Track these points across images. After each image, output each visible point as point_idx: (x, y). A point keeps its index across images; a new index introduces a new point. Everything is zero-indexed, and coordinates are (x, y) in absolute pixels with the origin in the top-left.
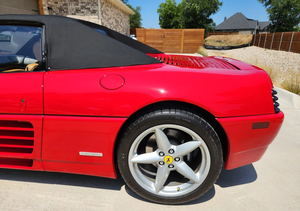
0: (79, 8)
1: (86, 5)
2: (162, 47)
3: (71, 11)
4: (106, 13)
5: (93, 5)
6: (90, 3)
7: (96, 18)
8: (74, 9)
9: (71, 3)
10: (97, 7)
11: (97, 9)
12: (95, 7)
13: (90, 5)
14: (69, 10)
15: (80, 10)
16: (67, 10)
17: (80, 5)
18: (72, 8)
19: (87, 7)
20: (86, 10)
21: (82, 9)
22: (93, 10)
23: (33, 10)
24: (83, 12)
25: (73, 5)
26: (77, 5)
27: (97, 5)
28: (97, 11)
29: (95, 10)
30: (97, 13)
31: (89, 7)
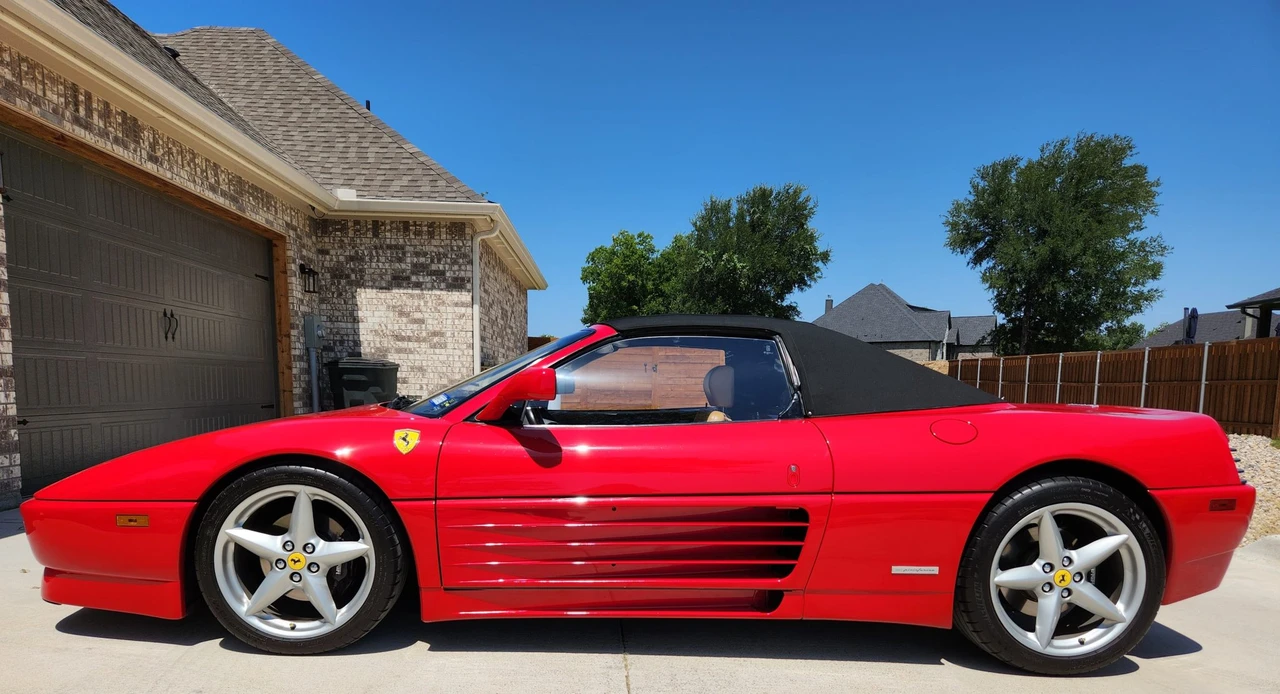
23: (257, 276)
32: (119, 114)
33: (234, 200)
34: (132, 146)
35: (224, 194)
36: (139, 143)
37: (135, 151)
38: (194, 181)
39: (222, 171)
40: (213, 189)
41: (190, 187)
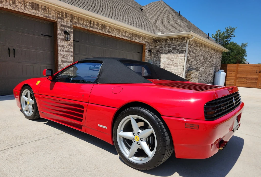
0: (171, 49)
1: (177, 47)
2: (257, 82)
3: (164, 52)
4: (194, 52)
5: (182, 47)
6: (180, 45)
7: (182, 56)
8: (167, 51)
9: (166, 46)
10: (185, 48)
11: (185, 49)
12: (183, 48)
13: (180, 47)
14: (163, 52)
15: (171, 51)
16: (162, 51)
17: (172, 47)
18: (165, 50)
19: (177, 48)
20: (175, 51)
21: (172, 50)
22: (181, 51)
23: (138, 52)
24: (173, 53)
25: (167, 47)
26: (170, 47)
27: (186, 46)
28: (184, 51)
29: (183, 51)
30: (184, 52)
31: (179, 48)
32: (101, 24)
33: (130, 38)
34: (104, 30)
35: (127, 37)
36: (105, 29)
37: (104, 31)
38: (119, 35)
39: (127, 32)
40: (124, 36)
41: (118, 36)
